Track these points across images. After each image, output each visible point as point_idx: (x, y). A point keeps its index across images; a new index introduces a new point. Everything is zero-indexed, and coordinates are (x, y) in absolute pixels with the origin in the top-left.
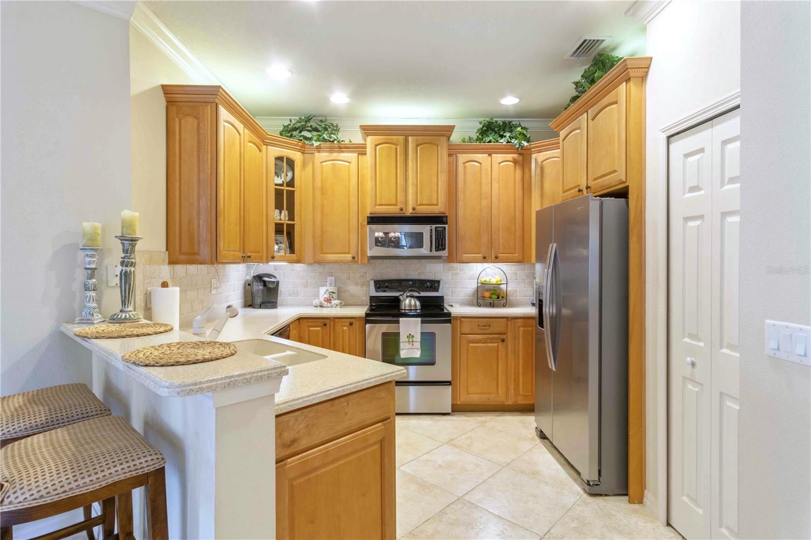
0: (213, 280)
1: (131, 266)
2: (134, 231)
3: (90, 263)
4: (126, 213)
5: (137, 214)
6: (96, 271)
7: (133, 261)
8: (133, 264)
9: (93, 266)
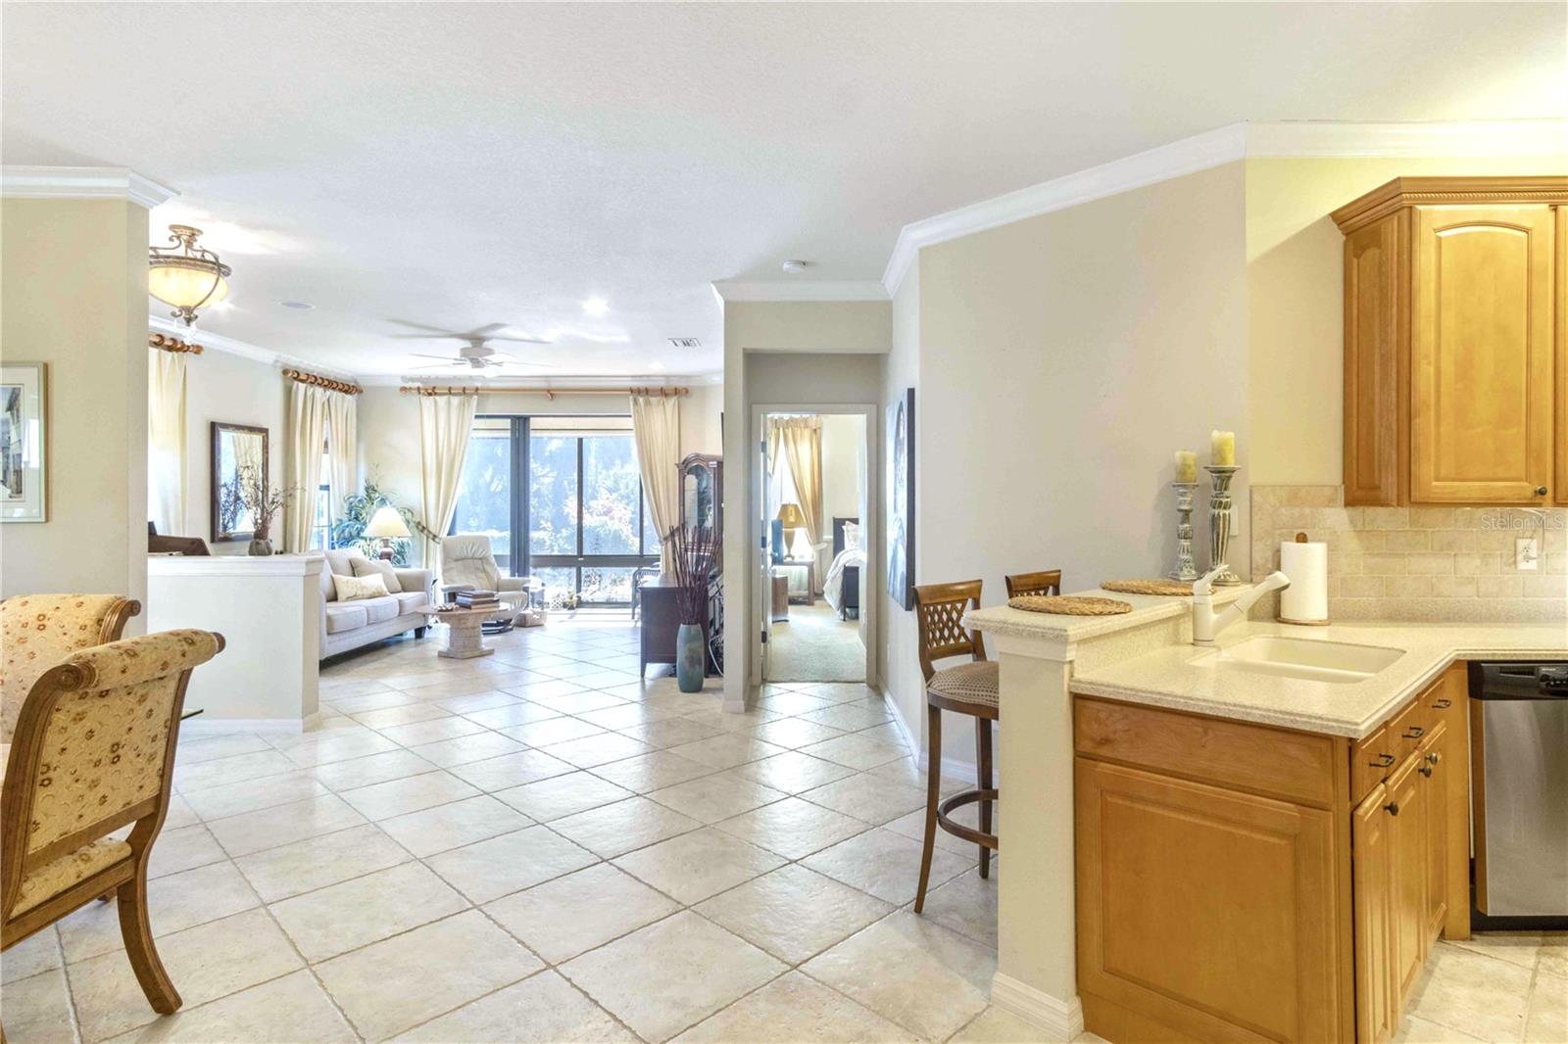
0: (1522, 543)
1: (1220, 507)
2: (1223, 460)
3: (1180, 504)
4: (1216, 434)
5: (1231, 435)
6: (1191, 514)
7: (1224, 500)
8: (1227, 506)
9: (1185, 507)
